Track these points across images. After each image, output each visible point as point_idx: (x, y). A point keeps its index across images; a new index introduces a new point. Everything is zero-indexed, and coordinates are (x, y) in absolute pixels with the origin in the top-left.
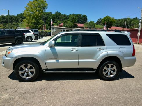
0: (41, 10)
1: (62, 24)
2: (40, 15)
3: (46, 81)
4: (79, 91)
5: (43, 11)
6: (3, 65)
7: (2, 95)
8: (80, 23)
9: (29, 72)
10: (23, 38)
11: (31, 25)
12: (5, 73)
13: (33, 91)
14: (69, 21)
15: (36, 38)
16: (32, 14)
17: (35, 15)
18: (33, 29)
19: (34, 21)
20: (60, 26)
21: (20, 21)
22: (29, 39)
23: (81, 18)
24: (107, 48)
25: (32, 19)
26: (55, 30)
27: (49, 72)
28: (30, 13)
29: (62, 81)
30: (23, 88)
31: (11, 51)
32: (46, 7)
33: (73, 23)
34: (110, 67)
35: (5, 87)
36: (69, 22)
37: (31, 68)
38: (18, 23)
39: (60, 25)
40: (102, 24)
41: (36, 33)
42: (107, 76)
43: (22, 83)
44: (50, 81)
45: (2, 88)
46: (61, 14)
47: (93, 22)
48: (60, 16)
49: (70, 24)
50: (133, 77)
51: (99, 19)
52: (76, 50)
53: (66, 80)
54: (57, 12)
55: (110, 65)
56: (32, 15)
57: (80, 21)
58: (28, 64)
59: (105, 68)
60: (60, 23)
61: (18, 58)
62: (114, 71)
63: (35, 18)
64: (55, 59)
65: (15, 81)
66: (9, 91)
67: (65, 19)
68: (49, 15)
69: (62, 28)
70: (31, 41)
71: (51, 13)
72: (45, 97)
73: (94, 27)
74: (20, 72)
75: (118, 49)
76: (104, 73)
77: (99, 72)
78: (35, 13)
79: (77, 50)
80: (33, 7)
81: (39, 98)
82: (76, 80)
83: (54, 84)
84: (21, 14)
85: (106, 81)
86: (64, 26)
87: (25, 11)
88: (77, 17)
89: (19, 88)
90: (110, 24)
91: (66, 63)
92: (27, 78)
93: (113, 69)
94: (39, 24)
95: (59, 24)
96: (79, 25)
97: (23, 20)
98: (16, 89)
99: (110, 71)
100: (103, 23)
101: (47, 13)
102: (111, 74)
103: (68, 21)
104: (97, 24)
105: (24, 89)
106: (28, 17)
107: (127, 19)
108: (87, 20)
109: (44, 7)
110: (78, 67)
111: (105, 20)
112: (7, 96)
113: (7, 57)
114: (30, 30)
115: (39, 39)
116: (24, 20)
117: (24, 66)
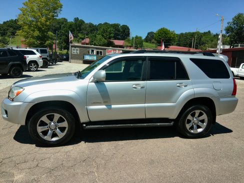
0: (50, 14)
1: (87, 40)
2: (48, 23)
3: (87, 143)
4: (152, 160)
5: (53, 16)
6: (5, 116)
7: (13, 175)
8: (118, 39)
9: (57, 128)
10: (23, 65)
11: (32, 40)
12: (5, 132)
13: (70, 165)
14: (99, 34)
15: (46, 65)
16: (33, 21)
17: (39, 23)
18: (39, 49)
19: (37, 33)
20: (83, 44)
21: (9, 33)
22: (33, 67)
23: (119, 31)
24: (192, 84)
25: (34, 31)
26: (77, 50)
27: (93, 126)
28: (30, 19)
29: (117, 142)
30: (49, 158)
31: (21, 90)
32: (59, 9)
33: (105, 39)
34: (197, 115)
35: (14, 159)
36: (99, 37)
37: (61, 120)
38: (6, 37)
39: (83, 42)
40: (155, 42)
41: (45, 56)
42: (192, 131)
43: (44, 149)
44: (95, 143)
45: (7, 161)
46: (84, 22)
47: (141, 37)
48: (82, 27)
49: (100, 40)
50: (230, 131)
51: (149, 34)
52: (142, 86)
53: (122, 140)
54: (76, 19)
55: (197, 112)
56: (34, 23)
57: (118, 35)
58: (55, 114)
59: (189, 117)
60: (83, 39)
61: (36, 103)
62: (203, 121)
63: (40, 29)
64: (105, 103)
65: (28, 145)
66: (23, 166)
67: (91, 31)
68: (63, 23)
69: (89, 48)
70: (37, 71)
71: (65, 20)
72: (96, 175)
73: (141, 47)
74: (40, 129)
75: (211, 85)
76: (188, 126)
77: (179, 124)
78: (40, 20)
79: (142, 88)
80: (35, 9)
81: (86, 177)
82: (140, 139)
83: (105, 150)
84: (12, 21)
85: (192, 140)
86: (91, 43)
87: (19, 15)
88: (112, 29)
89: (42, 160)
90: (169, 42)
91: (122, 109)
92: (54, 139)
93: (201, 118)
94: (46, 39)
95: (81, 40)
96: (117, 42)
97: (17, 31)
98: (35, 163)
99: (196, 122)
100: (156, 40)
101: (60, 20)
102: (199, 127)
103: (97, 36)
104: (147, 42)
105: (52, 160)
106: (26, 27)
107: (196, 33)
108: (129, 34)
109: (55, 9)
110: (144, 118)
111: (160, 36)
112: (22, 176)
113: (13, 101)
114: (35, 51)
115: (50, 66)
116: (19, 32)
117: (48, 117)
